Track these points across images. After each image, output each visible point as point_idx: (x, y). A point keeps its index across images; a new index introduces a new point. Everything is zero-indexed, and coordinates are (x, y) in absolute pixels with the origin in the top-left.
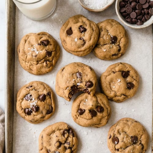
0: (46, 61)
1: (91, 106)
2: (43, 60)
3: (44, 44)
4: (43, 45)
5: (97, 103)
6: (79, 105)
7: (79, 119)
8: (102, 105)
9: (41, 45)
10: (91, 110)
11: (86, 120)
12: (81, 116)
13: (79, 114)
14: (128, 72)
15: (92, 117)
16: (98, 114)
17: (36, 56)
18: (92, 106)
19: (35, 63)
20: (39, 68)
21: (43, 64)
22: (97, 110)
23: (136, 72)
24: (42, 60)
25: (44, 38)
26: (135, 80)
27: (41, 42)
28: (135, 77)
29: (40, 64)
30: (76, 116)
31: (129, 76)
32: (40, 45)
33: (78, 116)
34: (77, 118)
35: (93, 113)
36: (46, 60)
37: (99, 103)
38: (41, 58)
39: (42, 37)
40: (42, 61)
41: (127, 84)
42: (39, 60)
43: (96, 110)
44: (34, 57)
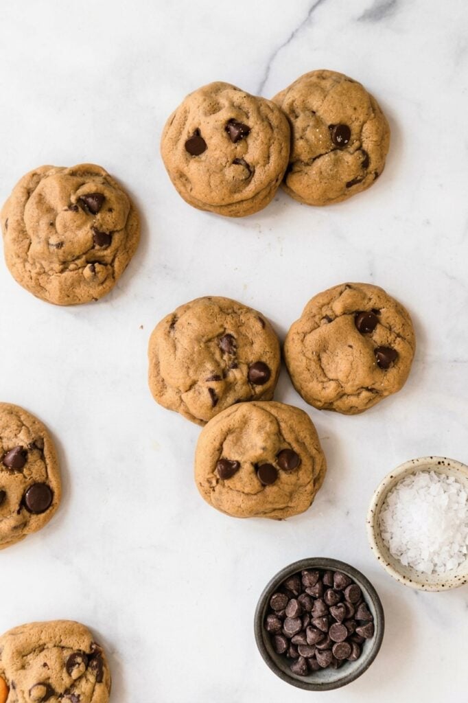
0: (92, 262)
1: (260, 452)
2: (84, 258)
3: (88, 206)
4: (83, 209)
5: (280, 441)
6: (221, 445)
7: (220, 493)
8: (296, 448)
9: (80, 209)
10: (260, 465)
11: (242, 495)
12: (227, 482)
13: (218, 477)
14: (376, 311)
15: (264, 486)
16: (283, 476)
17: (60, 245)
18: (262, 451)
19: (57, 267)
20: (68, 283)
21: (80, 270)
22: (278, 464)
23: (400, 310)
24: (78, 258)
25: (90, 187)
26: (398, 335)
27: (79, 200)
28: (397, 328)
29: (73, 270)
30: (209, 482)
31: (378, 326)
32: (76, 209)
33: (217, 482)
34: (214, 490)
35: (265, 473)
36: (93, 259)
37: (284, 439)
38: (77, 254)
39: (83, 184)
40: (79, 262)
41: (376, 351)
42: (69, 258)
43: (274, 464)
44: (53, 249)
